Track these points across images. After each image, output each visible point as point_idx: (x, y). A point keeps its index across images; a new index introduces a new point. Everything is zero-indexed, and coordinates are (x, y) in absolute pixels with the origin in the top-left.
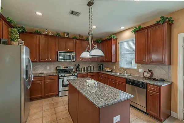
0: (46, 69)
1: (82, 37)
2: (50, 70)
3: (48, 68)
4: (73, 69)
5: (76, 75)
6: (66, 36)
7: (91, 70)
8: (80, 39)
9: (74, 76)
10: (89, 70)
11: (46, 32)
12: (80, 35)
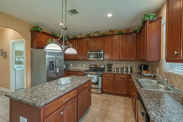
0: (82, 66)
1: (113, 32)
2: (85, 67)
3: (84, 66)
4: (104, 68)
5: (100, 75)
6: (96, 35)
7: (127, 71)
8: (111, 34)
9: (97, 75)
10: (125, 70)
11: (80, 36)
12: (110, 31)
